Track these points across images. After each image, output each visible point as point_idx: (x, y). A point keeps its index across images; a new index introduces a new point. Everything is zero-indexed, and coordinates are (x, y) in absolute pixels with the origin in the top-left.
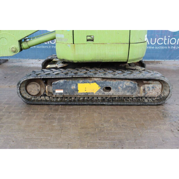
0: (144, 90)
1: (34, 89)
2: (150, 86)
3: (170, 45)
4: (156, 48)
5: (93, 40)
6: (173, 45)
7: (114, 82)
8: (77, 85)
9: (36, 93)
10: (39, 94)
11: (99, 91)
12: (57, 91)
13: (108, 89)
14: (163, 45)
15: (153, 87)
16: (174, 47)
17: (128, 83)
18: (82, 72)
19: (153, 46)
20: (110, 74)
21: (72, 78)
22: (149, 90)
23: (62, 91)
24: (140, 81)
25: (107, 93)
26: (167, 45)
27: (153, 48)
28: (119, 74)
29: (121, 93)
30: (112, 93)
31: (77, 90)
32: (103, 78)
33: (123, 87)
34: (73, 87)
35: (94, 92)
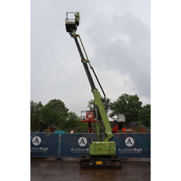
0: (115, 164)
1: (84, 163)
2: (117, 162)
3: (129, 152)
4: (124, 153)
5: (100, 149)
8: (96, 162)
9: (84, 165)
11: (102, 164)
12: (90, 164)
14: (127, 152)
15: (117, 163)
16: (131, 153)
17: (110, 162)
18: (97, 158)
20: (105, 159)
21: (95, 160)
23: (92, 164)
24: (114, 161)
25: (104, 165)
27: (123, 153)
28: (108, 159)
29: (108, 165)
30: (106, 164)
31: (96, 163)
32: (103, 160)
33: (108, 163)
34: (95, 163)
35: (101, 164)
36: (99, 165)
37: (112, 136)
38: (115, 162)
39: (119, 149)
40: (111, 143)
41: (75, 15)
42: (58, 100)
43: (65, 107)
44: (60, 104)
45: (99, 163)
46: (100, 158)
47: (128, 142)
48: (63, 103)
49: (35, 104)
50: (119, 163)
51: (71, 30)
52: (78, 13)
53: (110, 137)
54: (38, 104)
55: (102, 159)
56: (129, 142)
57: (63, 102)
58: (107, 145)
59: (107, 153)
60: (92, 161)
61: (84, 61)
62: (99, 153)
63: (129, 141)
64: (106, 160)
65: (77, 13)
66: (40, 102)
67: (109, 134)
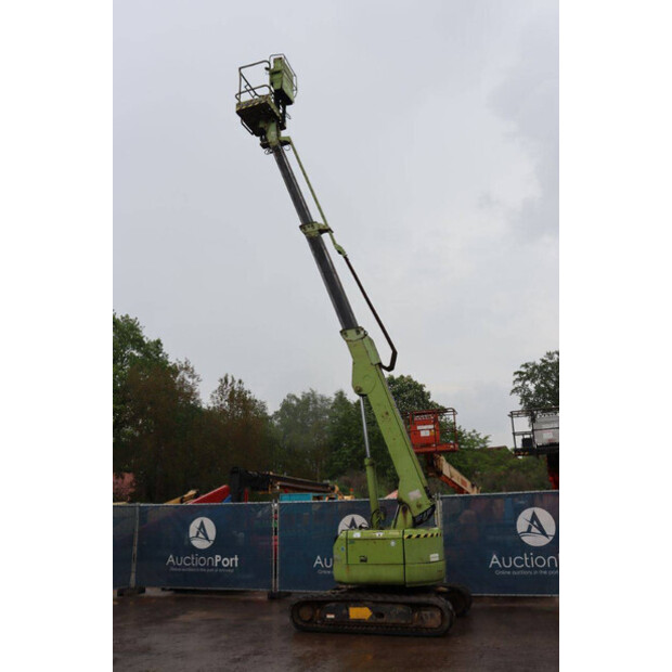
0: (420, 618)
1: (306, 613)
2: (428, 613)
3: (536, 568)
4: (514, 573)
5: (365, 561)
6: (543, 569)
7: (387, 607)
8: (348, 609)
9: (307, 619)
10: (311, 620)
11: (371, 617)
12: (329, 616)
13: (381, 615)
14: (525, 568)
15: (431, 615)
16: (545, 572)
17: (400, 609)
18: (352, 596)
19: (508, 569)
20: (380, 598)
21: (342, 601)
22: (427, 618)
23: (333, 616)
24: (415, 607)
25: (379, 620)
26: (531, 569)
27: (509, 573)
29: (394, 621)
30: (384, 620)
31: (348, 615)
32: (374, 602)
33: (395, 614)
34: (345, 611)
35: (367, 618)
36: (359, 622)
37: (426, 507)
38: (423, 613)
39: (495, 557)
40: (410, 537)
41: (267, 69)
42: (402, 377)
43: (430, 400)
44: (411, 393)
45: (359, 613)
46: (361, 596)
47: (530, 528)
48: (421, 387)
49: (322, 401)
50: (438, 614)
51: (261, 125)
52: (279, 60)
53: (417, 512)
54: (333, 400)
55: (371, 597)
56: (534, 529)
57: (420, 383)
58: (393, 543)
59: (392, 574)
60: (333, 604)
61: (309, 229)
62: (363, 574)
63: (532, 522)
64: (382, 602)
65: (275, 61)
66: (341, 393)
67: (412, 499)
